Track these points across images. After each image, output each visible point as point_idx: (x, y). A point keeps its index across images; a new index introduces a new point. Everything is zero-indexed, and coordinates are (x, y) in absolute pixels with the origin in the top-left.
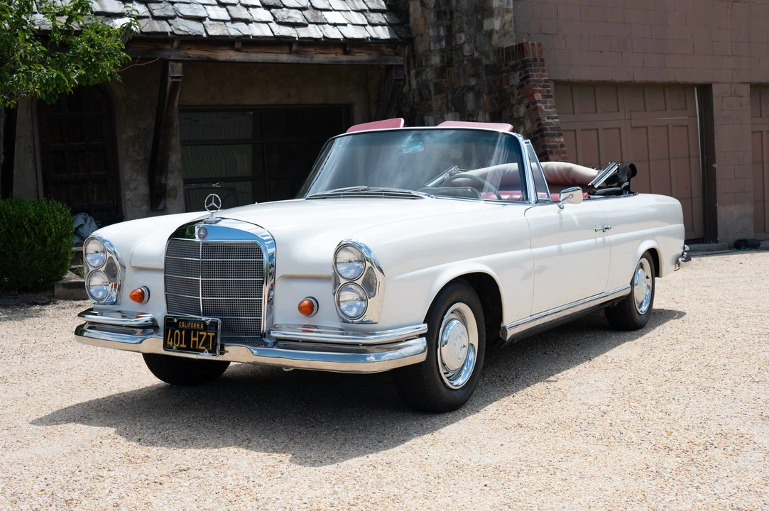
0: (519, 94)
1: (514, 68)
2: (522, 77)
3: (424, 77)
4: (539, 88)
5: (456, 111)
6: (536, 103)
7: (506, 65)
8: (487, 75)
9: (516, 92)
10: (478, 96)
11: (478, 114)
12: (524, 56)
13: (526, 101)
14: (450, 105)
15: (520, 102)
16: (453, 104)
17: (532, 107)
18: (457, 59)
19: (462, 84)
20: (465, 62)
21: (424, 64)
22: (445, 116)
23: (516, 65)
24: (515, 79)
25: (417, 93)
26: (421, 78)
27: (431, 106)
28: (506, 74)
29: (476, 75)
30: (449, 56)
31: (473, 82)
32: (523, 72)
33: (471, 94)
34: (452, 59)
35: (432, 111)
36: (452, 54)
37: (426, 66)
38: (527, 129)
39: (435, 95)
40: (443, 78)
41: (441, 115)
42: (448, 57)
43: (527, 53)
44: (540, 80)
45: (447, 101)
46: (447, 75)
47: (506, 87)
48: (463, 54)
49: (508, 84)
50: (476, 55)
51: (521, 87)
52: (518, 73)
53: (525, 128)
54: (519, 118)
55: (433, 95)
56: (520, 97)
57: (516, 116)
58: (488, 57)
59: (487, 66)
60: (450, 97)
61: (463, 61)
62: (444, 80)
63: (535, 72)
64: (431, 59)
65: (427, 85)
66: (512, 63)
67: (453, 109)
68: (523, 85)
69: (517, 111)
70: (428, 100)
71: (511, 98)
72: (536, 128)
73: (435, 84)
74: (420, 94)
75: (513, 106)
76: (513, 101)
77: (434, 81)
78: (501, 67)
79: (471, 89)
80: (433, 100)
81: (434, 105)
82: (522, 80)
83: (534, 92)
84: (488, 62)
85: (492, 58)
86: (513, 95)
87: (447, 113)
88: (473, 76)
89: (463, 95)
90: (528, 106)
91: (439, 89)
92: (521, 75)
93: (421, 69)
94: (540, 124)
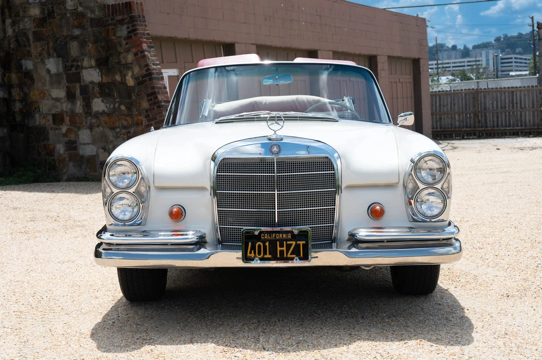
0: (127, 44)
1: (121, 22)
2: (129, 30)
3: (21, 26)
4: (144, 40)
5: (58, 56)
6: (144, 52)
7: (112, 19)
8: (92, 27)
9: (124, 42)
10: (83, 44)
11: (83, 60)
12: (131, 13)
13: (134, 50)
14: (51, 51)
15: (128, 51)
16: (55, 50)
17: (140, 55)
18: (59, 12)
19: (65, 33)
20: (68, 15)
21: (21, 15)
22: (46, 61)
23: (123, 20)
24: (123, 31)
25: (13, 40)
26: (19, 27)
27: (29, 52)
28: (113, 27)
29: (80, 26)
30: (50, 8)
31: (77, 32)
32: (130, 25)
33: (75, 42)
34: (53, 11)
35: (31, 56)
36: (53, 7)
37: (24, 17)
38: (135, 73)
39: (34, 42)
40: (43, 27)
41: (42, 60)
42: (48, 10)
43: (134, 10)
44: (144, 33)
45: (48, 48)
46: (48, 25)
47: (114, 37)
48: (65, 7)
49: (115, 35)
50: (80, 9)
51: (128, 38)
52: (125, 26)
53: (133, 72)
54: (127, 64)
55: (31, 42)
56: (127, 46)
57: (123, 63)
58: (93, 11)
59: (92, 19)
60: (51, 45)
61: (65, 14)
62: (45, 30)
63: (141, 26)
64: (29, 11)
65: (25, 33)
66: (119, 17)
67: (55, 55)
68: (131, 36)
69: (125, 58)
70: (25, 46)
71: (118, 47)
72: (144, 72)
73: (34, 32)
74: (17, 40)
75: (120, 53)
76: (120, 49)
77: (33, 30)
78: (108, 20)
79: (75, 38)
80: (32, 46)
81: (32, 50)
82: (129, 32)
83: (141, 42)
84: (93, 16)
85: (97, 13)
86: (121, 45)
87: (49, 58)
88: (77, 27)
89: (66, 43)
90: (136, 54)
91: (38, 37)
92: (128, 28)
93: (18, 19)
94: (149, 69)
